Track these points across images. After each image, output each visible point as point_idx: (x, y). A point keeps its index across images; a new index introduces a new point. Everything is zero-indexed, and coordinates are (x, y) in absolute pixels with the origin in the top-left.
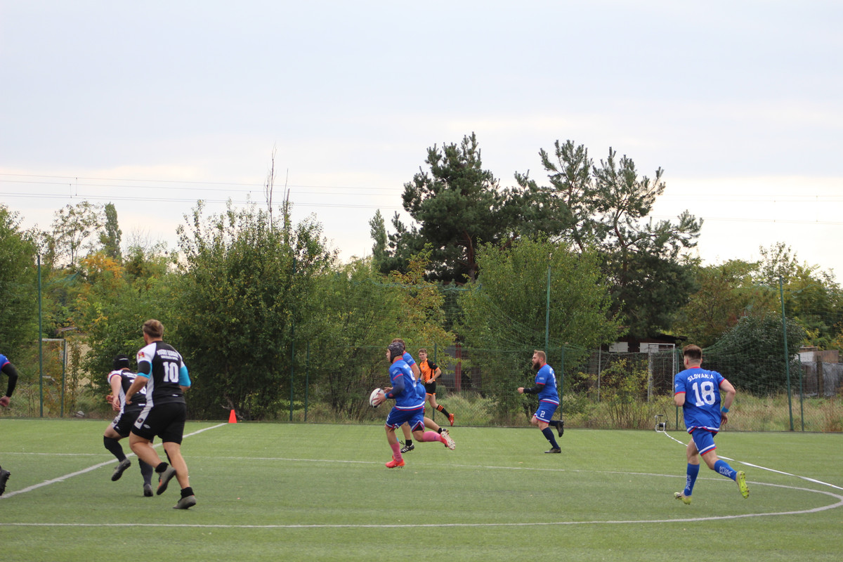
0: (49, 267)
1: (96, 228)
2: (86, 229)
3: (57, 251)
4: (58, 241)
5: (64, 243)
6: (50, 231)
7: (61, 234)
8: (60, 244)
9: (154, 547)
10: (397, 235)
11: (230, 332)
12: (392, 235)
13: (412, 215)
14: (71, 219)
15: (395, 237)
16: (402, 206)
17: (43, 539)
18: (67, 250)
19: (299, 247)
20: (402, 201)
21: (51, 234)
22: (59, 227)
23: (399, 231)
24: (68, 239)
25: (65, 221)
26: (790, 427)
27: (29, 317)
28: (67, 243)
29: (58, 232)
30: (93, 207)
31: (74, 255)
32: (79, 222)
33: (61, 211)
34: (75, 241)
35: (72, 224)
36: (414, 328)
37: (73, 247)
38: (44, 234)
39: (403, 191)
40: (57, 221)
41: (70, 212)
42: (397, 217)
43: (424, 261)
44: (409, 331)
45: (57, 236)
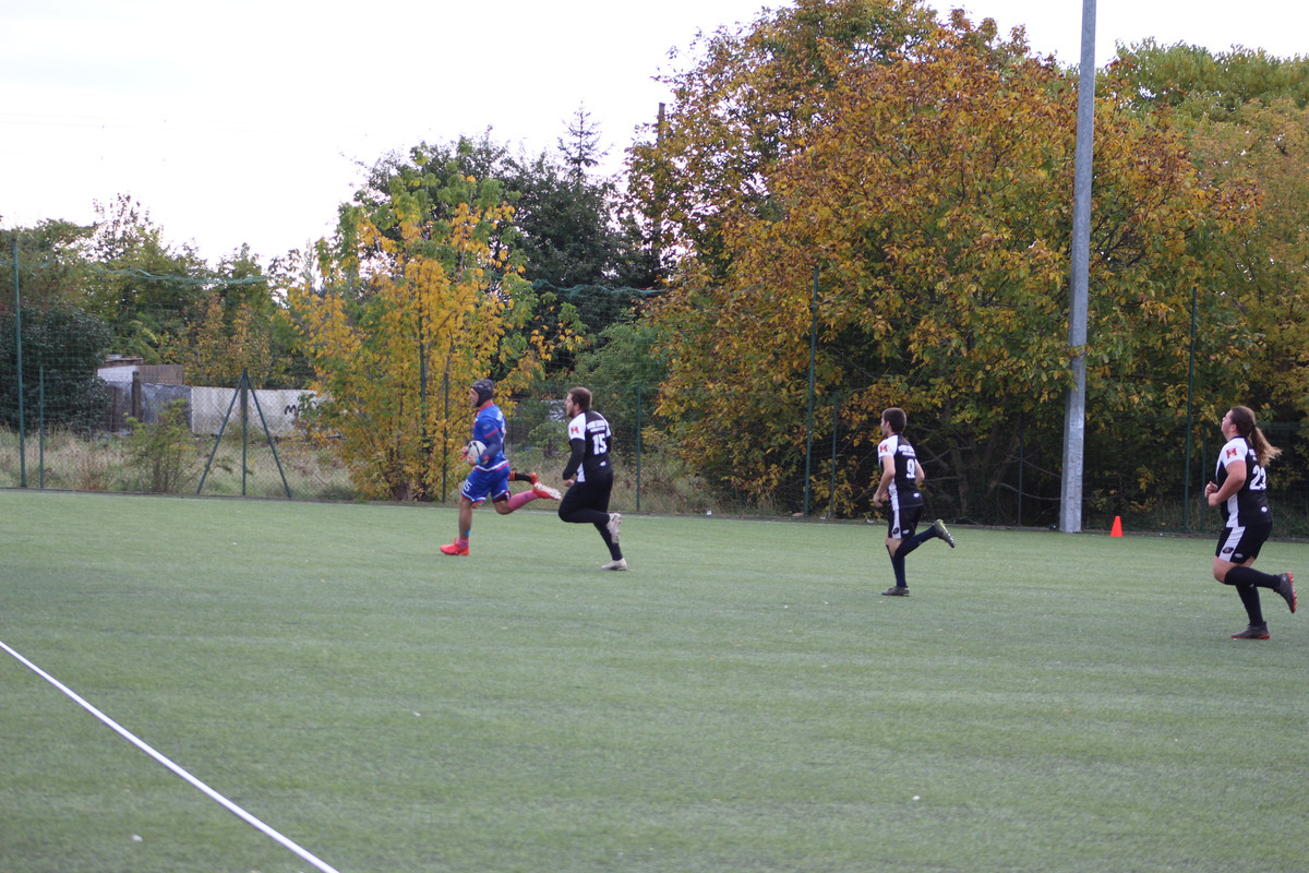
26: (20, 481)
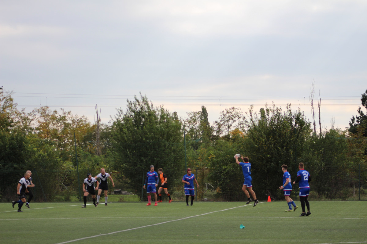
0: (218, 136)
1: (239, 119)
2: (234, 119)
3: (222, 129)
4: (222, 124)
6: (219, 120)
7: (223, 122)
8: (223, 126)
10: (360, 117)
11: (267, 162)
12: (358, 116)
13: (366, 108)
14: (227, 115)
15: (360, 118)
16: (361, 104)
18: (226, 129)
19: (296, 123)
20: (361, 102)
21: (219, 122)
22: (222, 119)
23: (361, 115)
24: (226, 123)
25: (225, 116)
28: (226, 125)
29: (222, 121)
30: (237, 109)
31: (229, 130)
32: (231, 116)
33: (223, 112)
34: (230, 124)
35: (228, 117)
36: (359, 157)
37: (229, 127)
38: (216, 122)
39: (361, 97)
40: (221, 116)
41: (227, 112)
42: (360, 109)
43: (364, 128)
44: (357, 159)
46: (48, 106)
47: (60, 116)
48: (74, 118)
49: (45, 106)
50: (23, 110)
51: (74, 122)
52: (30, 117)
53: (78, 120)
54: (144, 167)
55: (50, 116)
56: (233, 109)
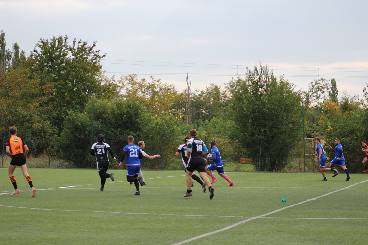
0: (307, 107)
1: (327, 90)
2: (323, 90)
3: (310, 100)
4: (311, 95)
5: (313, 96)
6: (307, 91)
7: (312, 93)
9: (356, 228)
14: (316, 86)
17: (308, 225)
18: (315, 100)
21: (308, 92)
22: (311, 89)
24: (315, 94)
25: (314, 87)
27: (299, 128)
28: (314, 96)
29: (310, 92)
30: (326, 81)
31: (318, 101)
32: (320, 87)
33: (312, 83)
34: (318, 95)
35: (317, 88)
37: (317, 98)
38: (305, 93)
40: (310, 87)
41: (316, 83)
45: (310, 94)
46: (136, 74)
47: (149, 83)
48: (163, 86)
49: (133, 74)
50: (113, 77)
51: (162, 90)
52: (121, 85)
53: (165, 88)
54: (262, 137)
55: (138, 83)
56: (322, 80)
